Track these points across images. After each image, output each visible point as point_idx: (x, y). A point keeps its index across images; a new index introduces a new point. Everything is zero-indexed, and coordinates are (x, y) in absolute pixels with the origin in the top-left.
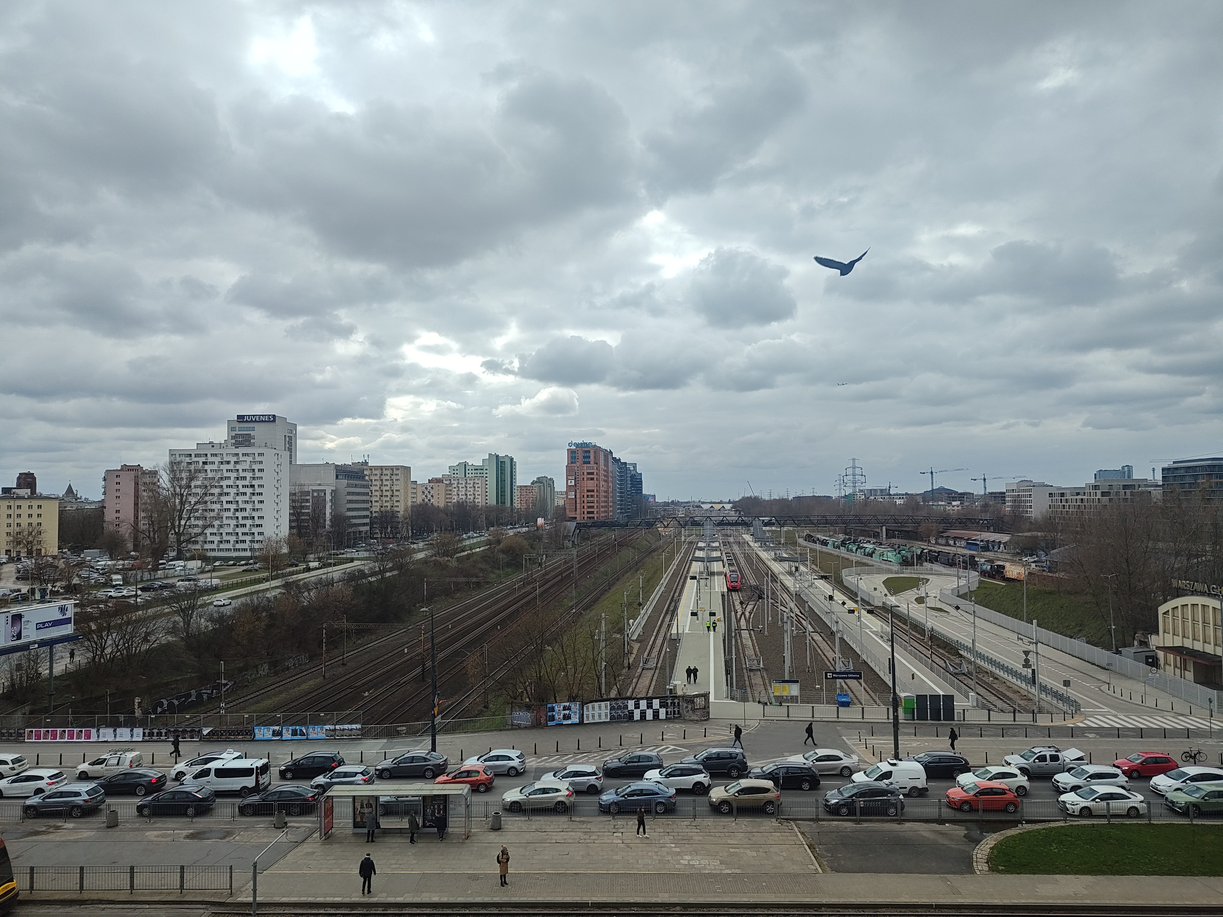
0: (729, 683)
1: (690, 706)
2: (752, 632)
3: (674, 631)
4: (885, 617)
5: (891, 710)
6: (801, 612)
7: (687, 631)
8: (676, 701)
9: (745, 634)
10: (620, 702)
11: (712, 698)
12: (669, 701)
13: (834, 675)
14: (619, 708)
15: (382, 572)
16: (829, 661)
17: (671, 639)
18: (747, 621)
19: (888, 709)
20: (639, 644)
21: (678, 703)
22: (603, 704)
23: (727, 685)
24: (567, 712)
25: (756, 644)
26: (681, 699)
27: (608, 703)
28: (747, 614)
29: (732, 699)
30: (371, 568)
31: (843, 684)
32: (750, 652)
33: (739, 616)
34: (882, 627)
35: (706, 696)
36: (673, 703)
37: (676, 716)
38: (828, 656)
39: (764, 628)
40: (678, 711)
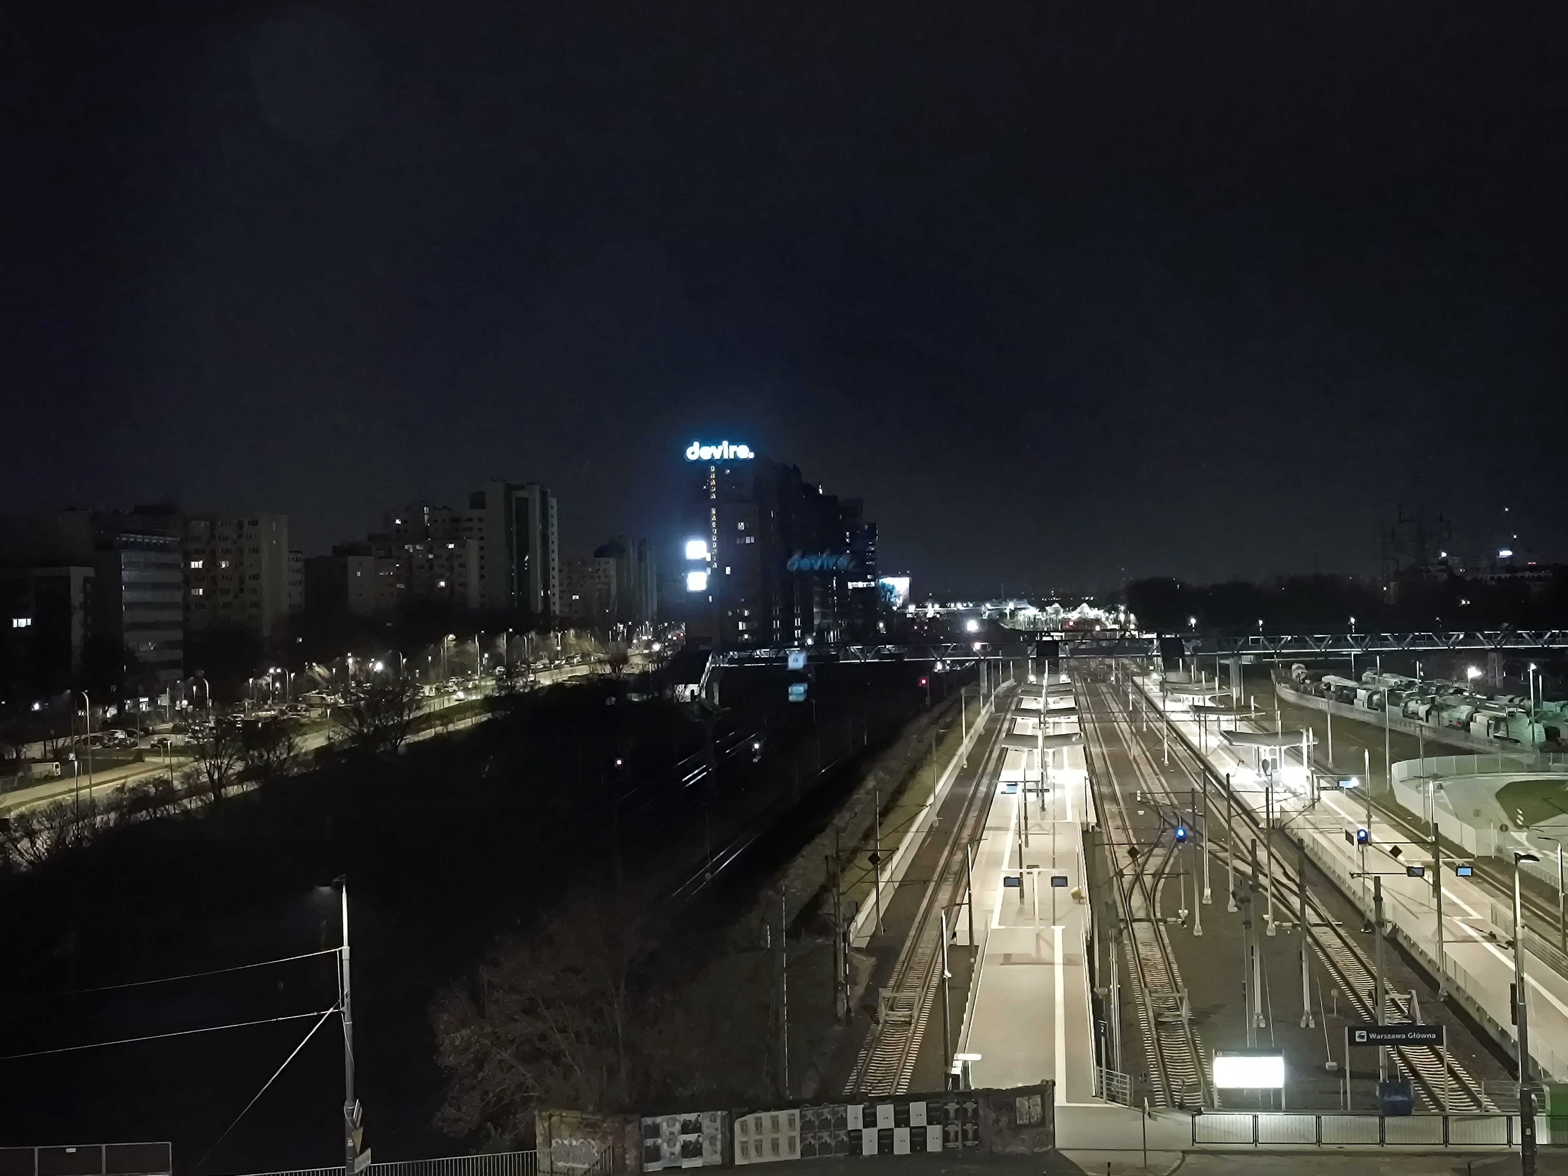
0: (1103, 1058)
1: (1004, 1121)
2: (1162, 928)
3: (962, 926)
4: (1503, 884)
5: (1517, 1122)
6: (1286, 874)
7: (994, 924)
8: (970, 1106)
9: (1142, 930)
10: (826, 1112)
11: (1060, 1098)
12: (952, 1107)
13: (1372, 1036)
14: (825, 1124)
15: (217, 786)
16: (1360, 1000)
17: (952, 947)
18: (1149, 897)
19: (1509, 1118)
20: (872, 961)
21: (976, 1111)
22: (783, 1115)
23: (1099, 1063)
24: (692, 1137)
25: (1171, 957)
26: (981, 1101)
27: (797, 1112)
28: (1148, 880)
29: (1112, 1098)
30: (187, 777)
31: (1395, 1057)
32: (1157, 977)
33: (1126, 886)
34: (1493, 909)
35: (1046, 1090)
36: (961, 1113)
37: (969, 1143)
38: (1356, 985)
39: (1191, 915)
40: (976, 1132)
